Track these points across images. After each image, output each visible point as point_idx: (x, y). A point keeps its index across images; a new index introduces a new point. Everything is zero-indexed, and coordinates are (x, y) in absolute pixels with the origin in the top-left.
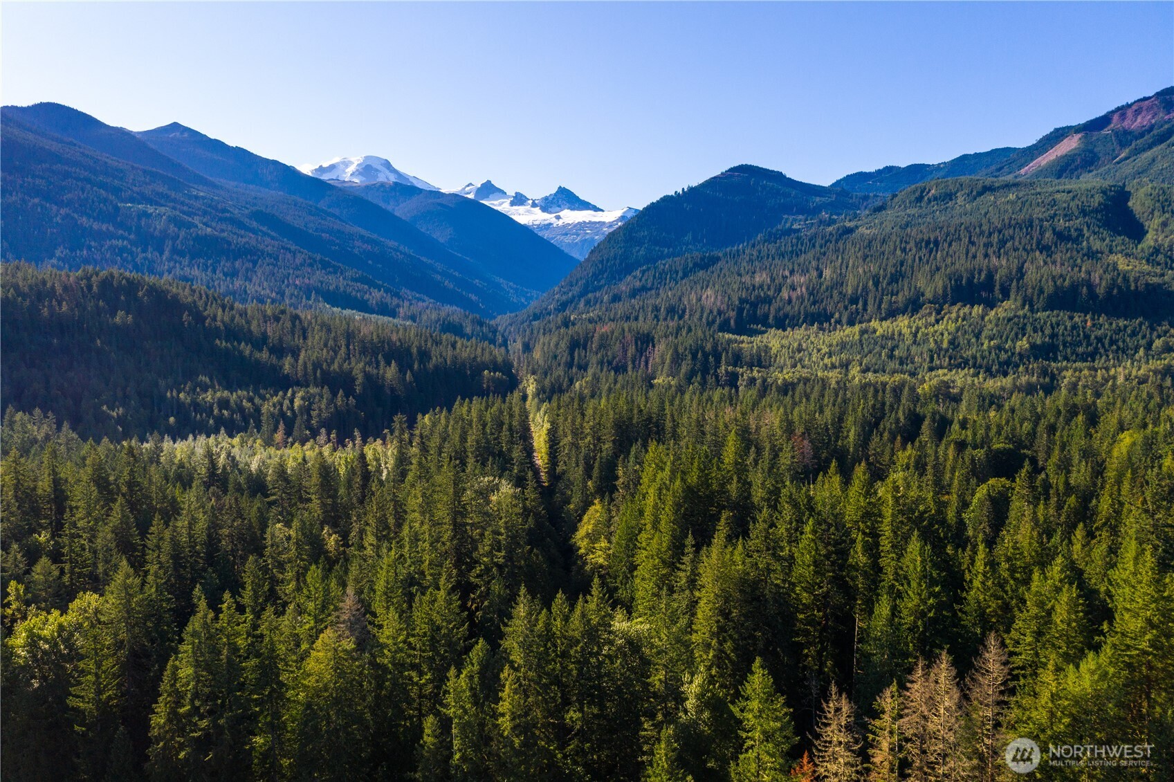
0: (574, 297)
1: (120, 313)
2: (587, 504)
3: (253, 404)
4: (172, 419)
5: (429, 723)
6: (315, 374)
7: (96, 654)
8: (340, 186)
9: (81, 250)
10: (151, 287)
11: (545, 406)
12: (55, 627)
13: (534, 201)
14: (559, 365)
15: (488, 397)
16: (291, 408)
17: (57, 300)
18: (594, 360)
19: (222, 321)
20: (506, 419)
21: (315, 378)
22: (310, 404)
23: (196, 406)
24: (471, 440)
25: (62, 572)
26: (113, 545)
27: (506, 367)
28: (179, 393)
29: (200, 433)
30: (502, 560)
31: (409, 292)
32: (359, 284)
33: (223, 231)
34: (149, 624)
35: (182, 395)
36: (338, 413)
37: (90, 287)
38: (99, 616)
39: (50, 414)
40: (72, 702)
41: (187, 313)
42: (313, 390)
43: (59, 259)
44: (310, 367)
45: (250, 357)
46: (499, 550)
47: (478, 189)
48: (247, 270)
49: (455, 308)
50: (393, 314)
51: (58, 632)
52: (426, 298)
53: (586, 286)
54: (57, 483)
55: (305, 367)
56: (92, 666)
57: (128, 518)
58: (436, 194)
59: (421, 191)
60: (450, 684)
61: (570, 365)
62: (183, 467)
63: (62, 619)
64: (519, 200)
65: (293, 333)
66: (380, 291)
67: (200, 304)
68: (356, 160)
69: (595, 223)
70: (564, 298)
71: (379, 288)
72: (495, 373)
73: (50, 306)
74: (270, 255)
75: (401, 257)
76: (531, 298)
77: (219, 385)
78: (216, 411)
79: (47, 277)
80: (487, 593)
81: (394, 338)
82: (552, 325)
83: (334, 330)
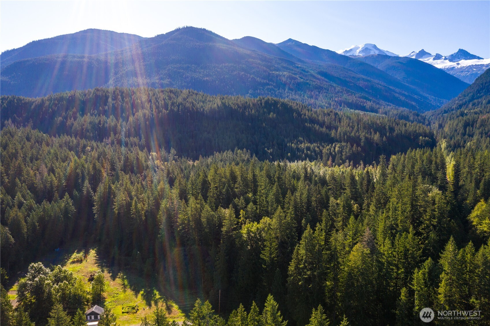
0: (466, 102)
1: (272, 113)
2: (476, 201)
3: (319, 149)
4: (289, 154)
5: (404, 291)
6: (344, 137)
7: (270, 240)
8: (354, 58)
9: (257, 90)
10: (282, 103)
11: (451, 154)
12: (255, 228)
13: (445, 57)
14: (458, 134)
15: (424, 148)
16: (334, 151)
17: (251, 109)
18: (477, 132)
19: (308, 116)
20: (434, 159)
21: (344, 138)
22: (342, 150)
23: (298, 149)
24: (417, 167)
25: (257, 209)
26: (274, 200)
27: (431, 135)
28: (292, 144)
29: (299, 160)
30: (435, 223)
31: (383, 102)
32: (362, 99)
33: (307, 80)
34: (288, 231)
35: (293, 145)
36: (353, 154)
37: (261, 104)
38: (271, 226)
39: (249, 151)
40: (262, 256)
41: (295, 113)
42: (343, 144)
43: (250, 94)
44: (342, 134)
45: (318, 130)
46: (434, 218)
47: (417, 54)
48: (316, 95)
49: (405, 108)
50: (376, 112)
51: (257, 230)
52: (391, 104)
53: (473, 96)
54: (254, 176)
55: (340, 134)
56: (268, 244)
57: (279, 190)
58: (397, 58)
59: (390, 57)
60: (415, 275)
61: (464, 134)
62: (295, 173)
63: (258, 226)
64: (438, 57)
65: (335, 120)
66: (371, 102)
67: (300, 109)
68: (361, 46)
69: (479, 65)
70: (461, 102)
71: (370, 100)
72: (425, 138)
73: (249, 111)
74: (325, 89)
75: (380, 87)
76: (442, 103)
77: (306, 141)
78: (305, 152)
79: (247, 101)
80: (427, 238)
81: (378, 122)
82: (455, 116)
83: (352, 119)
